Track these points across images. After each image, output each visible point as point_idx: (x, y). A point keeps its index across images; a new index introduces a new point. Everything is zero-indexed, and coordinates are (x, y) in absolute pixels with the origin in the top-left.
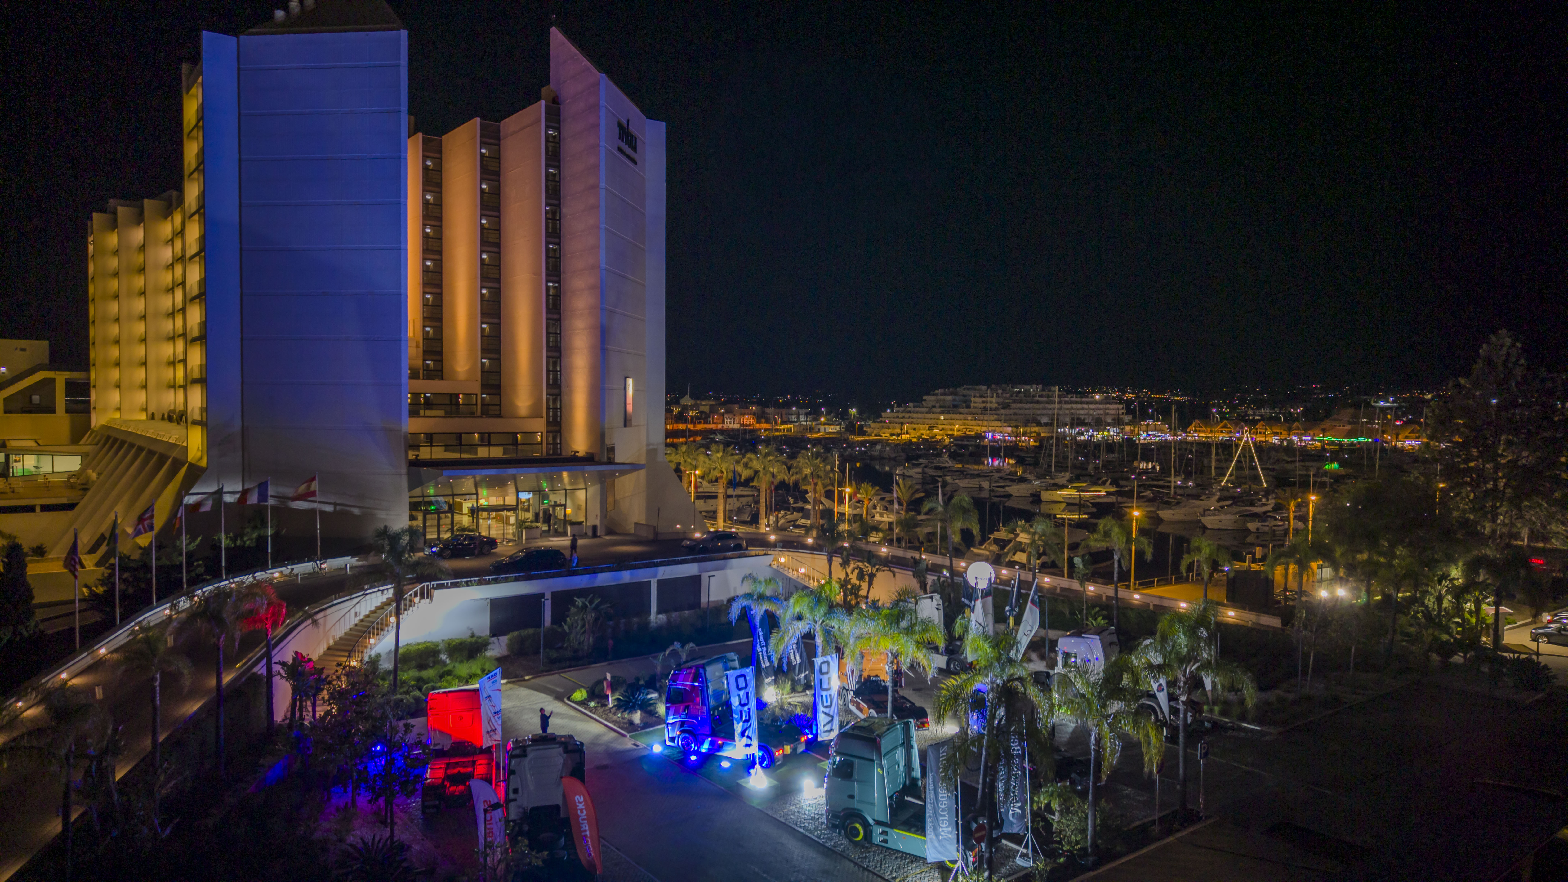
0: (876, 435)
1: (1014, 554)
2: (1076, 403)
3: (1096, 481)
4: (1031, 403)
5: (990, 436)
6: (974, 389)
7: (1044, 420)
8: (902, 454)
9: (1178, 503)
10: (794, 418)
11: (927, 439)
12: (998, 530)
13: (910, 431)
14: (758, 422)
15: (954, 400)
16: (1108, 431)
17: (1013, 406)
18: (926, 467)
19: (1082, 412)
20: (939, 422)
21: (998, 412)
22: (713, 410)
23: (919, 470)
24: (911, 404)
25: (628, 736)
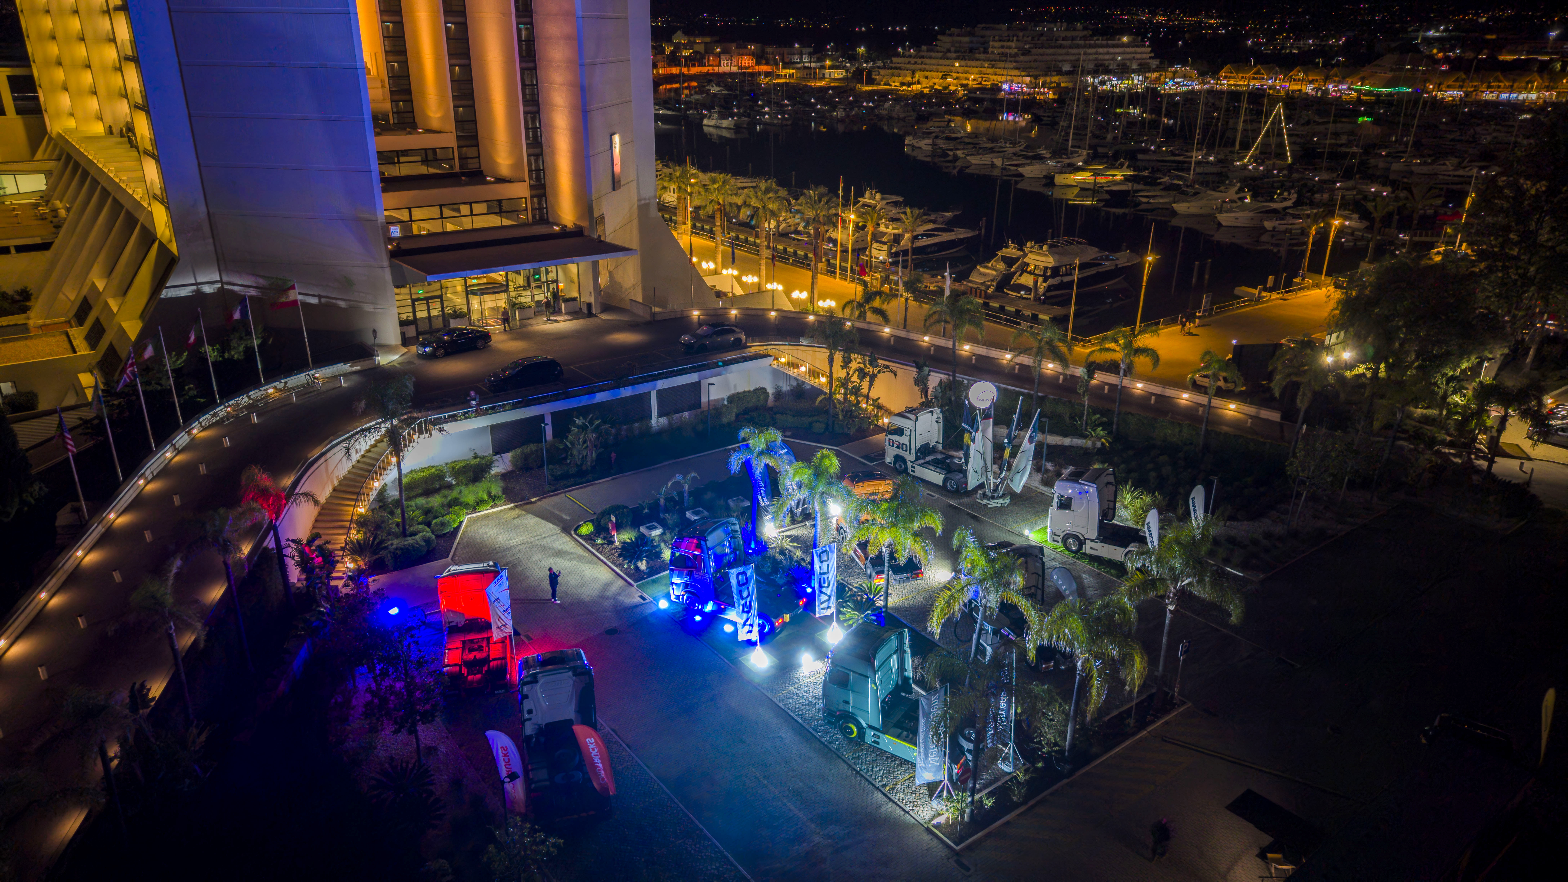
0: (885, 85)
1: (1021, 275)
2: (1102, 46)
3: (1113, 162)
4: (1055, 47)
5: (1006, 87)
6: (993, 29)
7: (1066, 68)
8: (912, 113)
9: (1196, 194)
10: (796, 58)
11: (939, 91)
12: (1006, 247)
13: (922, 80)
14: (758, 63)
15: (971, 42)
16: (1133, 79)
17: (1034, 51)
18: (936, 137)
19: (1107, 57)
20: (954, 69)
21: (1017, 59)
22: (709, 51)
23: (930, 141)
24: (924, 48)
25: (635, 585)
